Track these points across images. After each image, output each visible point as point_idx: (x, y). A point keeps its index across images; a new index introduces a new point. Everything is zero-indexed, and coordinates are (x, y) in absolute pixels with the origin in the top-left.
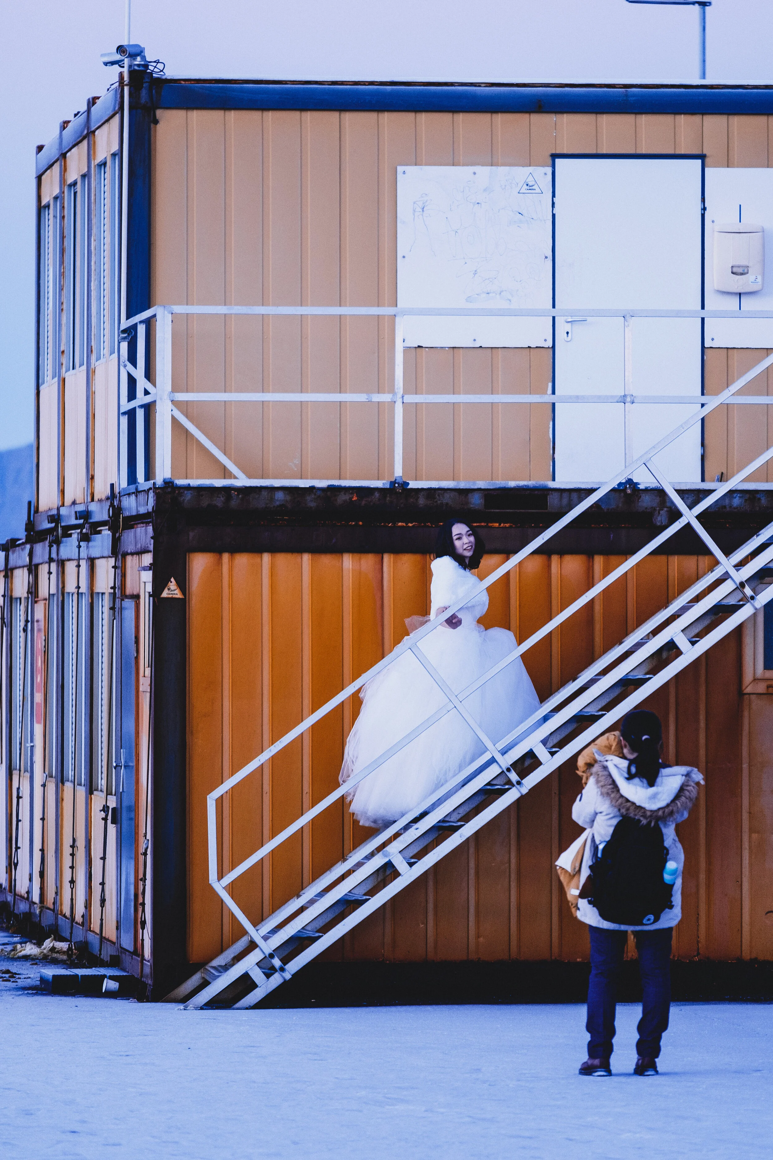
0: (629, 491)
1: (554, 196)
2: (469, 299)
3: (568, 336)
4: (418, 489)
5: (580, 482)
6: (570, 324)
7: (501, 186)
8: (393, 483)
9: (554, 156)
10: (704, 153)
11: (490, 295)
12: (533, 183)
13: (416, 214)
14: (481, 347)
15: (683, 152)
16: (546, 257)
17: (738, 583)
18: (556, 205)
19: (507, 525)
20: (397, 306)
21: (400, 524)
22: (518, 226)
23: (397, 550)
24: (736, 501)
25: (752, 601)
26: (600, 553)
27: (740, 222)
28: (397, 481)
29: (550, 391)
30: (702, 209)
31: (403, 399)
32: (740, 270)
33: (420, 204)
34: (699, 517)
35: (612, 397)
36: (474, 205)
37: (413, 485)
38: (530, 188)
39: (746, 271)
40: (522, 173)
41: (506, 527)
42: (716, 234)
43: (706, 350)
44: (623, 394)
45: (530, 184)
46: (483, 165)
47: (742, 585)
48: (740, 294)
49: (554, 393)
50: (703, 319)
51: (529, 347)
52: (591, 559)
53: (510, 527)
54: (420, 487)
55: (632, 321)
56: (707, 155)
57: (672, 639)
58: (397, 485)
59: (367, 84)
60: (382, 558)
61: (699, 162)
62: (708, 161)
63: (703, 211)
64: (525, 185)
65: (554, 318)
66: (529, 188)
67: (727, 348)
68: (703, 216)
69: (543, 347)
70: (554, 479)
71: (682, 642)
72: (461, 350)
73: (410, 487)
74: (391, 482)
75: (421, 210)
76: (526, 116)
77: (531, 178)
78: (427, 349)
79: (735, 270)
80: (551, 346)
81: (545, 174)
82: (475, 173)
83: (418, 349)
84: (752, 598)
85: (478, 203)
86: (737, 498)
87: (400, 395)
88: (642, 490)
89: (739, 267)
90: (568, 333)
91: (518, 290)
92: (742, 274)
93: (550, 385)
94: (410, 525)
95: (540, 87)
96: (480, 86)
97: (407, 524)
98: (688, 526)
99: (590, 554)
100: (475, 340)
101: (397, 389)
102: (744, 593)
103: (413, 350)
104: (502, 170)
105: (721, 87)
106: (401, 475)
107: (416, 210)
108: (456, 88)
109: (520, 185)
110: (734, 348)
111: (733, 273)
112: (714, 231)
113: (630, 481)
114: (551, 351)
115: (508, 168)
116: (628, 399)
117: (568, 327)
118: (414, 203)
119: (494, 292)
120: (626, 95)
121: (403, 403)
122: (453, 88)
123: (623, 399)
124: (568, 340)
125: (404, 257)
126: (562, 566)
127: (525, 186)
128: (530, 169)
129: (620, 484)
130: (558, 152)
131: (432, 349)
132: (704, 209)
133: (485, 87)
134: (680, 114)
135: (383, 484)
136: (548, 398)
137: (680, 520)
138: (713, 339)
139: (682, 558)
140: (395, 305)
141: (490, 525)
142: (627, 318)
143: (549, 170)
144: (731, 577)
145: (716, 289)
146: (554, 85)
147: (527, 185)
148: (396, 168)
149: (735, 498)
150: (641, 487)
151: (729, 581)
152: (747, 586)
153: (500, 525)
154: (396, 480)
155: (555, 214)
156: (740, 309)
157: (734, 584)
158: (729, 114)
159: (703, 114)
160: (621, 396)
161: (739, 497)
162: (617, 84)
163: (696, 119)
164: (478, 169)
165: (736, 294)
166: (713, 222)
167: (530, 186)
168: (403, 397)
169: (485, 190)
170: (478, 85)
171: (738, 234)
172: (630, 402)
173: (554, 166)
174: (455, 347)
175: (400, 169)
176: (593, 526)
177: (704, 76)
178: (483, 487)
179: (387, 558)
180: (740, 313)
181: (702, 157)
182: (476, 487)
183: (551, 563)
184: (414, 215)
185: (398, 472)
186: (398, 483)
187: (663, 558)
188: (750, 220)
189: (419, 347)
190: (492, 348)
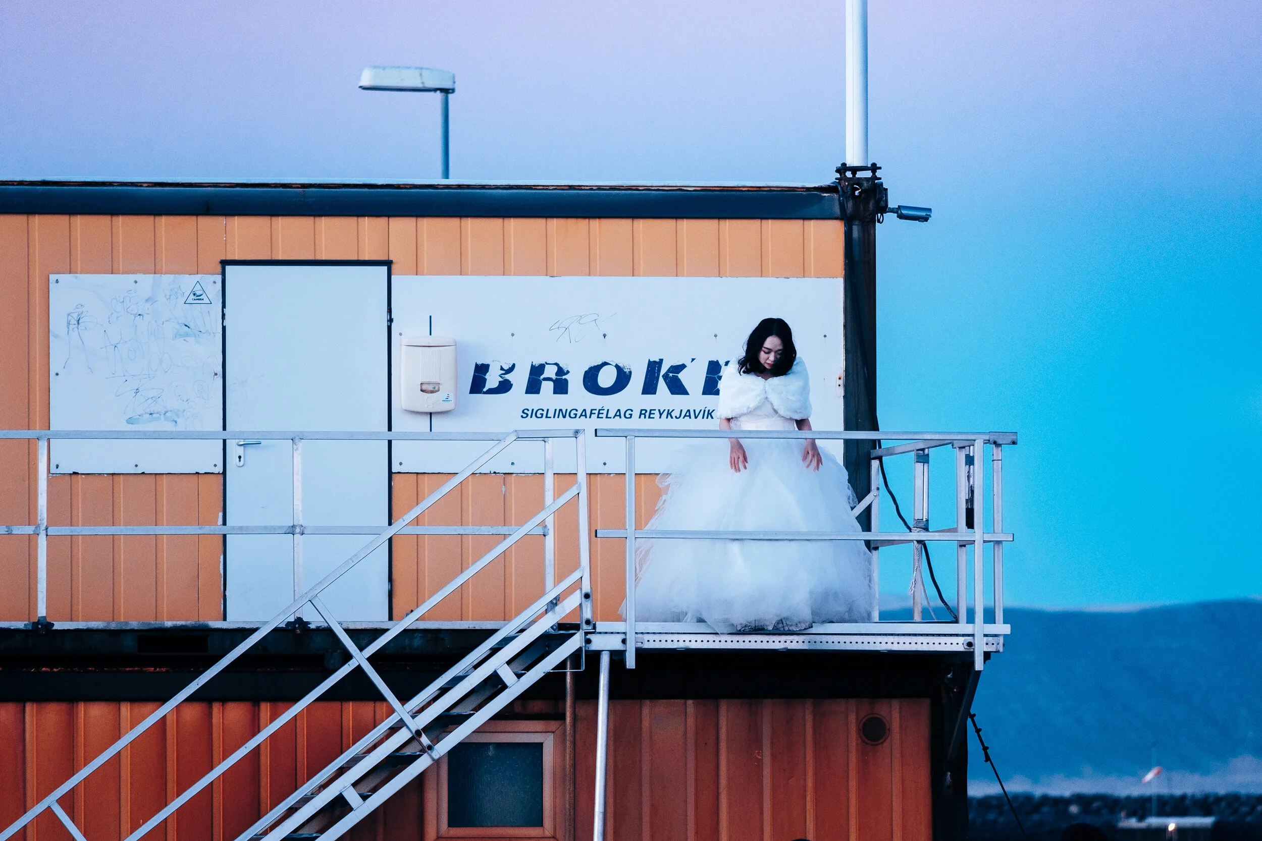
0: (298, 631)
1: (224, 306)
2: (130, 421)
3: (240, 461)
4: (64, 630)
5: (244, 622)
6: (242, 447)
7: (165, 296)
8: (35, 624)
9: (225, 263)
10: (390, 259)
11: (154, 415)
12: (201, 292)
13: (71, 327)
14: (143, 473)
15: (367, 258)
16: (216, 374)
17: (414, 731)
18: (226, 317)
19: (164, 670)
20: (49, 429)
21: (44, 669)
22: (185, 340)
23: (41, 698)
24: (417, 642)
25: (429, 751)
26: (266, 700)
27: (431, 334)
28: (40, 622)
29: (220, 521)
30: (388, 321)
31: (47, 532)
32: (430, 388)
33: (75, 315)
34: (370, 659)
35: (279, 527)
36: (135, 317)
37: (58, 626)
38: (198, 298)
39: (436, 389)
40: (188, 282)
41: (162, 672)
42: (404, 348)
43: (394, 476)
44: (292, 525)
45: (198, 293)
46: (145, 273)
47: (418, 733)
48: (431, 414)
49: (224, 523)
50: (390, 442)
51: (197, 473)
52: (257, 708)
53: (167, 671)
54: (66, 629)
55: (301, 444)
56: (393, 261)
57: (341, 794)
58: (40, 626)
59: (15, 184)
60: (24, 707)
61: (385, 268)
62: (394, 267)
63: (389, 322)
64: (192, 294)
65: (224, 441)
66: (196, 298)
67: (417, 473)
68: (389, 328)
69: (212, 473)
70: (225, 619)
71: (353, 797)
72: (121, 476)
73: (55, 628)
74: (34, 623)
75: (76, 323)
76: (194, 218)
77: (198, 286)
78: (83, 476)
79: (424, 387)
80: (221, 472)
81: (215, 282)
82: (136, 282)
83: (74, 477)
84: (430, 748)
85: (140, 315)
86: (418, 638)
87: (43, 527)
88: (313, 630)
89: (429, 383)
90: (240, 457)
91: (184, 410)
92: (432, 392)
93: (221, 514)
94: (55, 670)
95: (208, 187)
96: (141, 186)
97: (51, 669)
98: (359, 668)
99: (255, 700)
100: (136, 466)
101: (40, 520)
102: (421, 743)
103: (68, 478)
104: (167, 278)
105: (408, 186)
106: (45, 615)
107: (71, 323)
108: (115, 188)
109: (187, 294)
110: (424, 473)
111: (422, 390)
112: (401, 345)
113: (299, 620)
114: (221, 477)
115: (172, 276)
116: (298, 530)
117: (240, 452)
118: (69, 315)
119: (158, 413)
120: (304, 195)
121: (47, 535)
122: (111, 188)
123: (292, 530)
124: (241, 465)
125: (57, 374)
126: (225, 713)
127: (192, 296)
128: (198, 277)
129: (289, 623)
130: (229, 257)
131: (89, 476)
132: (391, 320)
133: (146, 187)
134: (364, 216)
135: (25, 625)
136: (219, 529)
137: (350, 662)
138: (401, 464)
139: (358, 704)
140: (47, 427)
141: (144, 669)
142: (296, 441)
143: (219, 278)
144: (406, 725)
145: (404, 407)
146: (223, 185)
147: (194, 295)
148: (49, 276)
149: (416, 638)
150: (312, 626)
151: (404, 729)
152: (423, 735)
153: (155, 669)
154: (39, 620)
155: (225, 326)
156: (431, 431)
157: (410, 733)
158: (417, 216)
159: (389, 216)
160: (289, 527)
161: (420, 637)
162: (294, 184)
163: (382, 221)
164: (139, 277)
165: (426, 413)
166: (401, 334)
167: (197, 296)
168: (47, 529)
169: (147, 300)
170: (139, 184)
171: (427, 348)
172: (299, 533)
173: (223, 274)
174: (115, 474)
175: (53, 277)
176: (259, 670)
177: (446, 174)
178: (136, 628)
179: (30, 708)
180: (431, 435)
181: (388, 263)
182: (128, 628)
183: (212, 710)
184: (68, 328)
185: (42, 611)
186: (42, 624)
187: (335, 706)
188: (441, 333)
189: (75, 473)
190: (156, 474)
